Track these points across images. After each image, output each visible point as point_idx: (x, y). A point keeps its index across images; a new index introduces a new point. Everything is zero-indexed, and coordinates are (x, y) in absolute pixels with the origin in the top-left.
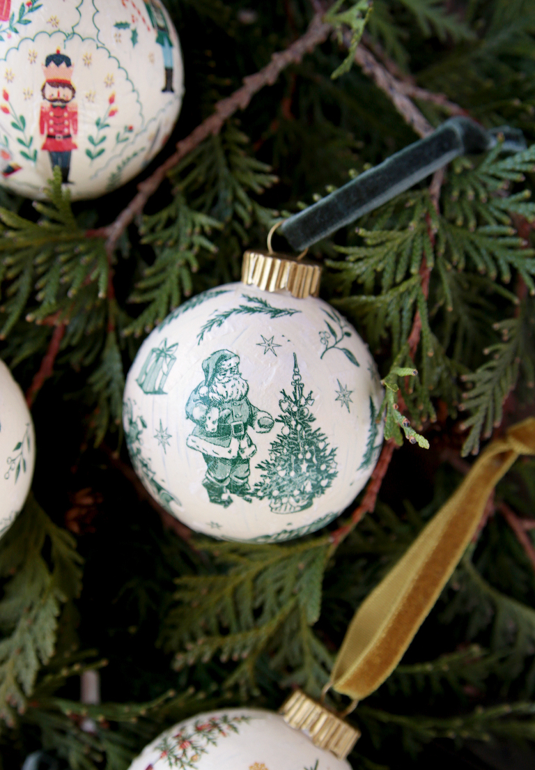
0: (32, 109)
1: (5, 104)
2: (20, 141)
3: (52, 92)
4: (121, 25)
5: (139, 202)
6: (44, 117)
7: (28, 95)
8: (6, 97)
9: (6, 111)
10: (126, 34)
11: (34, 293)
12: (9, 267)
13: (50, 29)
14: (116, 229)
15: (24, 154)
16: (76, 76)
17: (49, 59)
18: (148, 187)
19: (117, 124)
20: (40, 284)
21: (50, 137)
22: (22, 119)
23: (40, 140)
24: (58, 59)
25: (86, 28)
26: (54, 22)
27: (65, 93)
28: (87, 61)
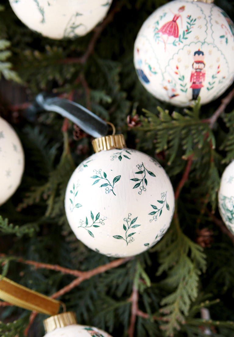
0: (187, 72)
1: (176, 71)
2: (181, 85)
3: (196, 66)
4: (222, 37)
5: (222, 108)
6: (192, 75)
7: (186, 67)
8: (177, 68)
9: (177, 73)
10: (224, 40)
11: (180, 146)
12: (170, 135)
13: (196, 41)
14: (213, 119)
15: (182, 90)
16: (206, 59)
17: (195, 53)
18: (226, 101)
19: (220, 76)
20: (184, 142)
21: (194, 83)
22: (183, 77)
23: (189, 84)
24: (199, 53)
25: (209, 40)
26: (197, 38)
27: (201, 66)
28: (210, 53)
